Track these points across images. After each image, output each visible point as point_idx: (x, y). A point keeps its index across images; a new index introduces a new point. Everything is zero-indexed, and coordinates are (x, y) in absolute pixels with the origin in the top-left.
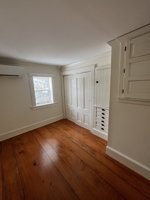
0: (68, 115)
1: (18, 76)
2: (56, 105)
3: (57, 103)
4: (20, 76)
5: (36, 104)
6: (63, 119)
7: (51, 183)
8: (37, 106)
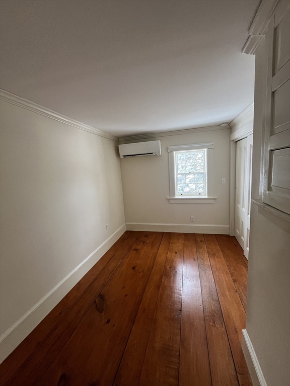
0: (237, 230)
1: (152, 153)
2: (212, 201)
3: (215, 199)
4: (154, 154)
5: (174, 195)
6: (229, 235)
7: (126, 295)
8: (176, 197)
